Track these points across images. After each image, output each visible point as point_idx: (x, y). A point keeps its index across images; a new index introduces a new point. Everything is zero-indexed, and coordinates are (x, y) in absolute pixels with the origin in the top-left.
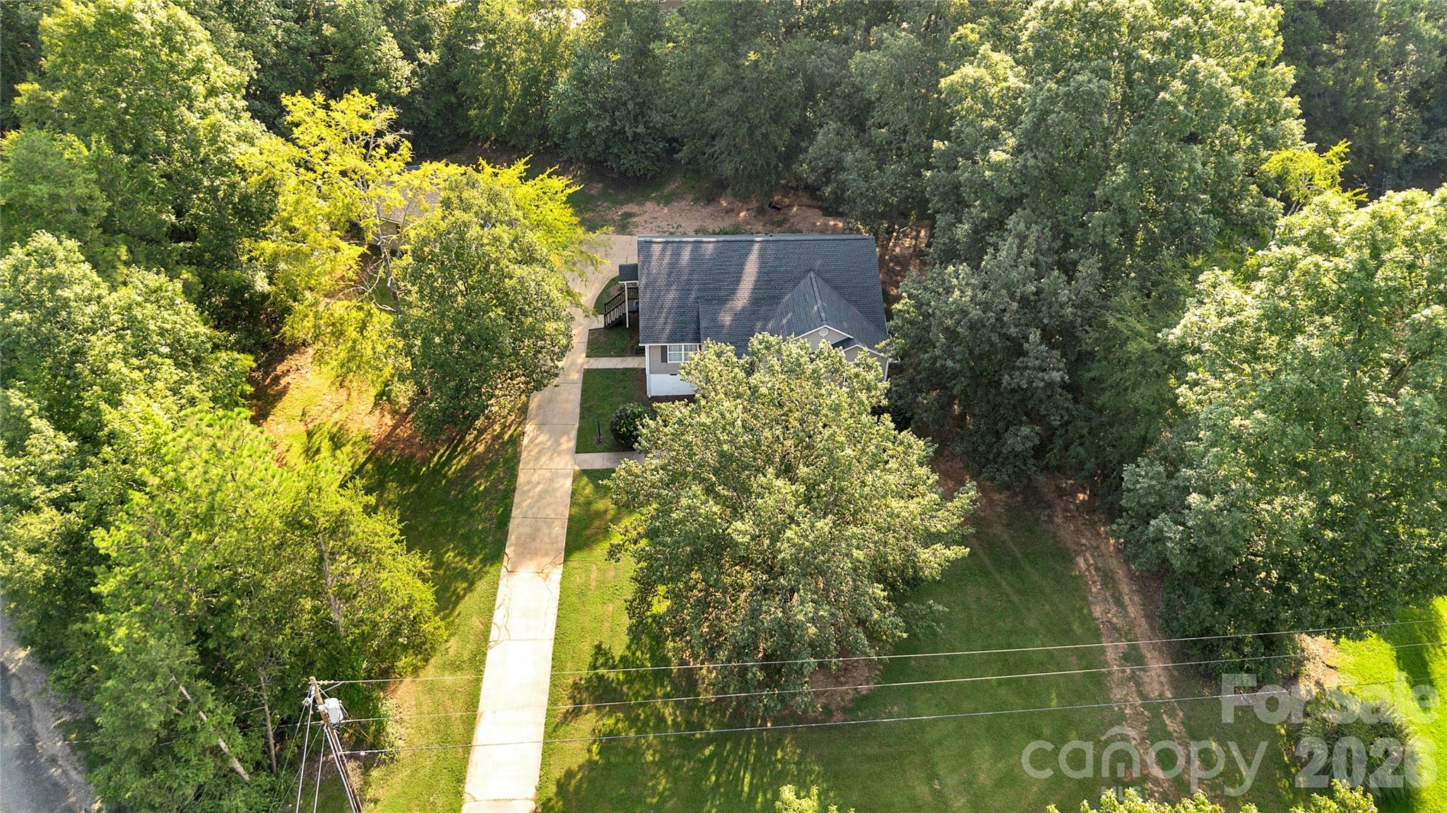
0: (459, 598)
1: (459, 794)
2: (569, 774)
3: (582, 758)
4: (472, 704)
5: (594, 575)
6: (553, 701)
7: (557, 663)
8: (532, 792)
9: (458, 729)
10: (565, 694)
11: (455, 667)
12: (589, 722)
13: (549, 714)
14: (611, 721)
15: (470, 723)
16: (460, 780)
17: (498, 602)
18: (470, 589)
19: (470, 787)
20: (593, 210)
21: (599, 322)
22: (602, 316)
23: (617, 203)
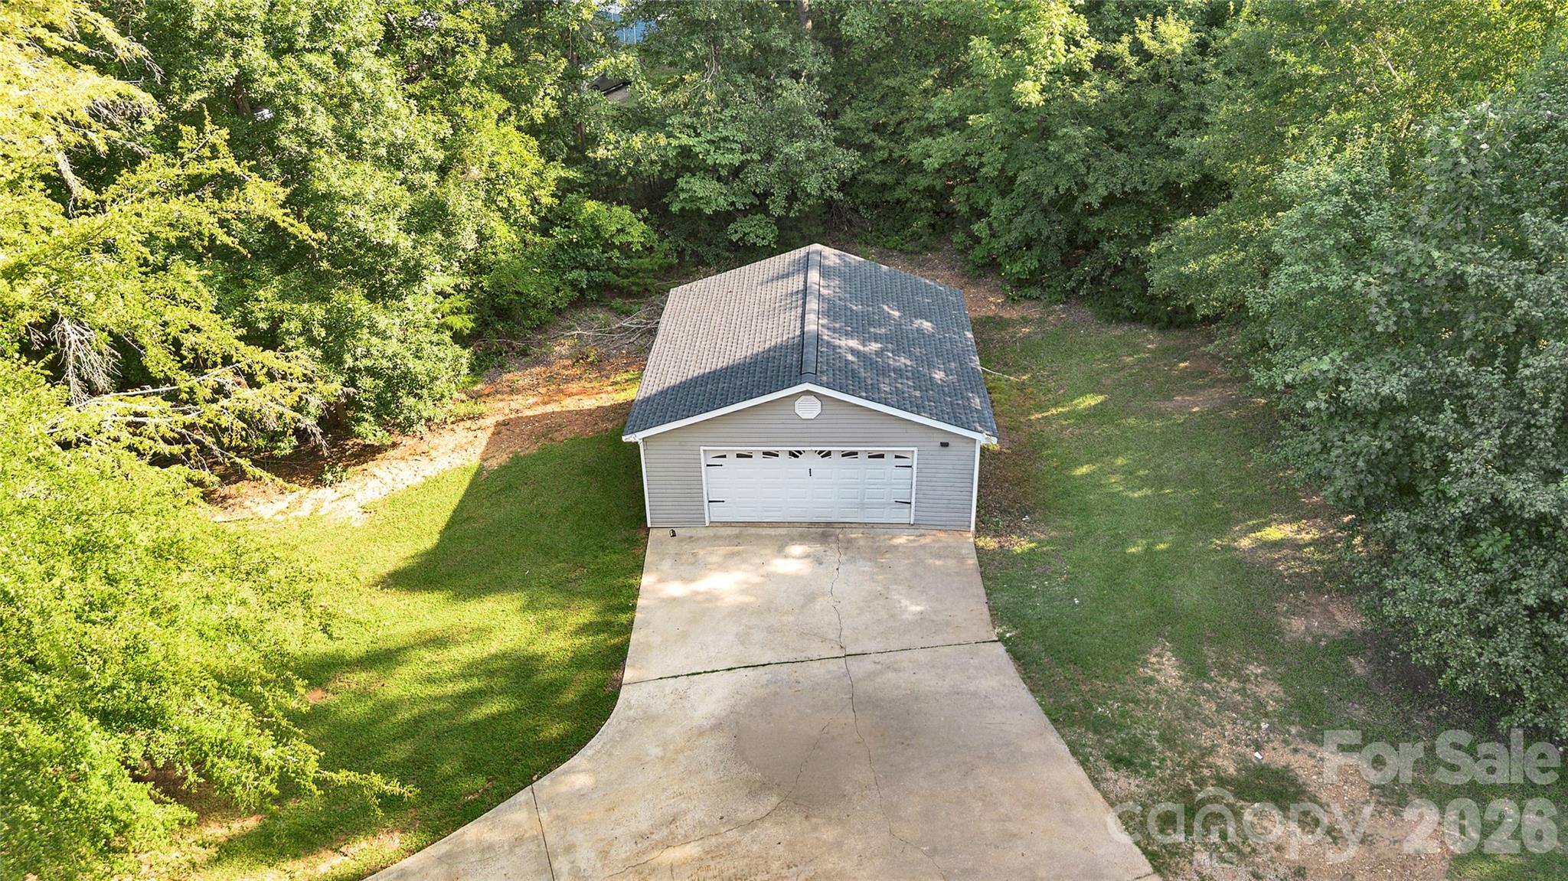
20: (1196, 670)
23: (1309, 717)
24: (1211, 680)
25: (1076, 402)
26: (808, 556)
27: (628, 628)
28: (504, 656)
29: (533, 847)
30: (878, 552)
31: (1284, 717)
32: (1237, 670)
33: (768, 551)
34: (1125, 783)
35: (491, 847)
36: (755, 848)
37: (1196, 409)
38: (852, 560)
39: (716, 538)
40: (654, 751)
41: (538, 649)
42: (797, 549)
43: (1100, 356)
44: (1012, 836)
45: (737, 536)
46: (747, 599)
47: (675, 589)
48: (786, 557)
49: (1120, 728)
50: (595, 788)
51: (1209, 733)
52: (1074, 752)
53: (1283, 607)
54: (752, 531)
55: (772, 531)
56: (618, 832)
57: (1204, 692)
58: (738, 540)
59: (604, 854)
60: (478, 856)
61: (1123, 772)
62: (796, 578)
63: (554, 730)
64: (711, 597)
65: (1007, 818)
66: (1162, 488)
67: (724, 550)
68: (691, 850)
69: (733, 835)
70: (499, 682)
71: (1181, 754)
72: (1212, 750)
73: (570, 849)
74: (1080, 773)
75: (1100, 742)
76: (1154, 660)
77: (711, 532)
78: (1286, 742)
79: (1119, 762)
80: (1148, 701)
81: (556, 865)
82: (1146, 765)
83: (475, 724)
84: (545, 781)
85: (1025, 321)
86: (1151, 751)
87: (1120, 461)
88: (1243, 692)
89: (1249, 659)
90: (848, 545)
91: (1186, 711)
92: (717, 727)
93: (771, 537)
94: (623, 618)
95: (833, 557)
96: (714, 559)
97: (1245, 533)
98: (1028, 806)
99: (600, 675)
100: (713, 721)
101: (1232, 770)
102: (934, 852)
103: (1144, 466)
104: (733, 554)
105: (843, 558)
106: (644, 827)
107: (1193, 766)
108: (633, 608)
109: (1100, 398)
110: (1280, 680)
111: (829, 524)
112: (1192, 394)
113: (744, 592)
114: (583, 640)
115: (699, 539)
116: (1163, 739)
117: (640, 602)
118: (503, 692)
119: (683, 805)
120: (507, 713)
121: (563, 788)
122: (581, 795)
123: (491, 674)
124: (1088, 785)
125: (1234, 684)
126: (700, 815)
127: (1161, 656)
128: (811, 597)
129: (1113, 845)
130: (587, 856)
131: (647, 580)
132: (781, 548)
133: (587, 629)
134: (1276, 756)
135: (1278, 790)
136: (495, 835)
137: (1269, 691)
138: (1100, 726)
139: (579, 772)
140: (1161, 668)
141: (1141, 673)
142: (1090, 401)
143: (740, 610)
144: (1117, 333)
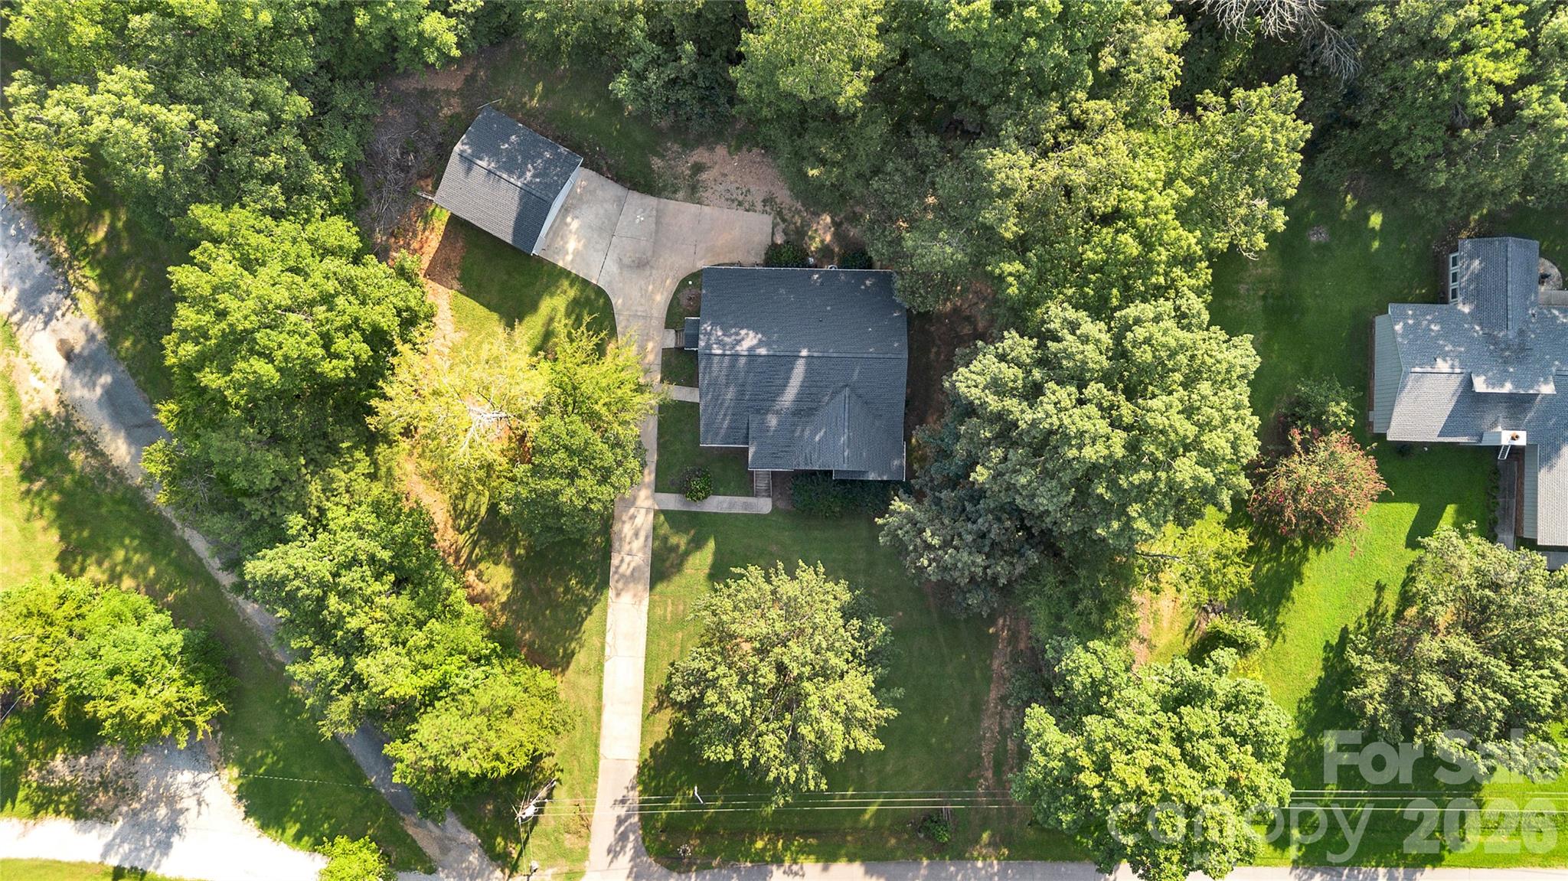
0: (584, 620)
1: (596, 754)
2: (657, 745)
3: (664, 736)
4: (600, 697)
5: (669, 609)
6: (646, 699)
7: (648, 673)
8: (637, 757)
9: (592, 713)
10: (652, 696)
11: (586, 672)
12: (667, 715)
13: (644, 707)
14: (680, 715)
15: (599, 711)
16: (597, 746)
17: (608, 627)
18: (589, 612)
19: (602, 750)
20: (662, 157)
21: (670, 340)
22: (673, 332)
23: (688, 146)
24: (666, 156)
25: (536, 92)
26: (573, 219)
27: (577, 276)
28: (567, 308)
29: (631, 318)
30: (581, 199)
31: (684, 151)
32: (667, 148)
33: (565, 228)
34: (681, 195)
35: (626, 326)
36: (657, 275)
38: (581, 209)
39: (553, 239)
40: (620, 285)
41: (570, 298)
42: (569, 220)
44: (680, 226)
45: (554, 233)
46: (582, 242)
47: (569, 258)
48: (569, 223)
49: (667, 184)
50: (624, 301)
51: (678, 168)
52: (668, 199)
54: (554, 228)
55: (558, 223)
56: (638, 300)
57: (668, 160)
58: (556, 233)
59: (642, 304)
60: (627, 329)
61: (678, 193)
62: (578, 225)
63: (601, 302)
64: (576, 253)
65: (677, 225)
67: (561, 239)
68: (651, 287)
69: (651, 278)
70: (577, 311)
71: (680, 178)
72: (682, 172)
73: (636, 311)
74: (673, 201)
75: (669, 191)
76: (653, 162)
77: (549, 239)
78: (689, 156)
79: (675, 192)
80: (663, 173)
81: (639, 315)
82: (679, 187)
84: (615, 310)
86: (676, 183)
88: (673, 152)
89: (666, 143)
90: (574, 206)
91: (670, 168)
92: (621, 272)
93: (560, 224)
94: (572, 275)
95: (577, 212)
96: (562, 244)
98: (675, 218)
99: (590, 287)
100: (619, 271)
102: (676, 242)
104: (563, 239)
105: (579, 210)
106: (639, 294)
107: (684, 178)
108: (570, 272)
109: (540, 85)
110: (675, 142)
113: (579, 241)
114: (575, 287)
115: (551, 244)
116: (675, 178)
117: (569, 269)
118: (581, 309)
119: (638, 284)
121: (619, 307)
122: (624, 304)
123: (572, 312)
124: (677, 202)
125: (670, 152)
126: (643, 283)
127: (653, 160)
128: (590, 227)
129: (693, 208)
130: (640, 308)
131: (560, 264)
132: (566, 224)
133: (571, 285)
134: (691, 161)
135: (698, 168)
136: (623, 324)
137: (676, 147)
138: (664, 188)
139: (617, 302)
140: (657, 163)
141: (655, 167)
142: (540, 87)
143: (585, 246)
144: (507, 49)
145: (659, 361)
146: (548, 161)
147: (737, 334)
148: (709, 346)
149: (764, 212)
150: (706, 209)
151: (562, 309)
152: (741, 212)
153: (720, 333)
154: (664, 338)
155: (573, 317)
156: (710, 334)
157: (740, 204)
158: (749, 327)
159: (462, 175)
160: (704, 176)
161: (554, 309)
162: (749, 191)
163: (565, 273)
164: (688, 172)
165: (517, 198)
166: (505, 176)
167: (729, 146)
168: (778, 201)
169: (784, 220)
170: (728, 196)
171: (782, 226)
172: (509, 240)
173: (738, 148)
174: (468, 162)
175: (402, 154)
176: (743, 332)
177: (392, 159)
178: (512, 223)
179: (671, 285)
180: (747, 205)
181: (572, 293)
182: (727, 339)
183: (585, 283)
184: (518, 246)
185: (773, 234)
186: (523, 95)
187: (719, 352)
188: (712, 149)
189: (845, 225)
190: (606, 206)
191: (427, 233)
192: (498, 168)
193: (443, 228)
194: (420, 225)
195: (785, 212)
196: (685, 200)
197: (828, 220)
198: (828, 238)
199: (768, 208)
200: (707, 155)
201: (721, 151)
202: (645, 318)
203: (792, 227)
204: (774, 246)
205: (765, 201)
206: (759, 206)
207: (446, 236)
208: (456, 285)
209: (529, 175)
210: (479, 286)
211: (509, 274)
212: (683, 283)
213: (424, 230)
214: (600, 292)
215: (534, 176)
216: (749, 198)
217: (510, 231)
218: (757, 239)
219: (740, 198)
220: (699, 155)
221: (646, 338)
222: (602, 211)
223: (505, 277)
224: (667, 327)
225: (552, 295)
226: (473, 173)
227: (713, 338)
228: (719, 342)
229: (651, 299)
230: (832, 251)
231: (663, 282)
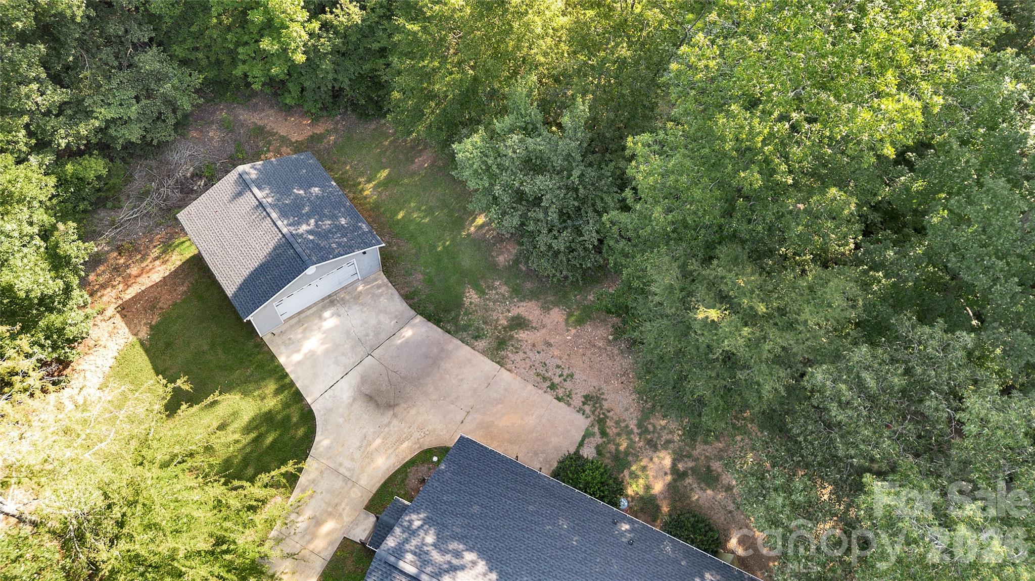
20: (482, 293)
21: (362, 531)
22: (372, 519)
23: (518, 293)
24: (487, 294)
25: (378, 176)
26: (333, 316)
27: (292, 384)
28: (253, 419)
29: (328, 471)
30: (357, 298)
31: (511, 297)
32: (493, 286)
33: (316, 321)
34: (482, 344)
35: (314, 480)
36: (396, 429)
37: (426, 165)
38: (350, 308)
39: (292, 326)
40: (341, 420)
41: (265, 409)
42: (327, 314)
43: (374, 145)
44: (462, 380)
45: (299, 321)
46: (327, 346)
47: (297, 357)
48: (325, 320)
49: (471, 325)
50: (332, 443)
51: (495, 314)
52: (463, 342)
53: (494, 254)
54: (303, 315)
55: (311, 311)
56: (351, 451)
57: (487, 299)
58: (300, 323)
59: (353, 459)
60: (313, 485)
61: (479, 340)
62: (336, 327)
63: (301, 432)
64: (311, 355)
65: (457, 375)
66: (434, 214)
67: (300, 330)
68: (378, 441)
69: (387, 429)
70: (263, 429)
71: (491, 325)
72: (497, 320)
73: (340, 465)
74: (468, 348)
75: (469, 334)
76: (468, 295)
77: (287, 325)
78: (515, 305)
79: (476, 338)
80: (474, 311)
81: (341, 472)
82: (484, 335)
83: (268, 448)
84: (313, 450)
85: (329, 132)
86: (483, 329)
87: (412, 205)
88: (497, 293)
89: (494, 280)
90: (343, 302)
91: (485, 309)
92: (354, 400)
93: (313, 314)
94: (287, 381)
95: (342, 310)
96: (300, 336)
97: (471, 225)
98: (461, 368)
99: (299, 405)
100: (351, 399)
101: (506, 323)
102: (445, 398)
103: (423, 205)
104: (304, 331)
105: (346, 309)
106: (358, 444)
107: (496, 328)
108: (287, 375)
109: (387, 171)
110: (506, 284)
111: (329, 296)
112: (420, 156)
113: (322, 344)
114: (280, 397)
115: (285, 331)
116: (484, 323)
117: (287, 371)
118: (267, 432)
119: (365, 430)
120: (277, 438)
121: (321, 449)
122: (329, 448)
123: (256, 428)
124: (472, 351)
125: (494, 292)
126: (372, 430)
127: (469, 292)
128: (348, 333)
129: (488, 366)
130: (348, 464)
131: (282, 360)
132: (320, 317)
133: (277, 392)
134: (515, 312)
135: (519, 323)
136: (312, 476)
137: (504, 289)
138: (465, 328)
139: (322, 441)
140: (471, 297)
141: (467, 302)
142: (384, 174)
143: (327, 353)
144: (373, 127)
145: (328, 554)
146: (339, 228)
147: (458, 554)
148: (399, 552)
149: (580, 410)
150: (505, 374)
151: (246, 417)
152: (549, 397)
153: (430, 539)
154: (355, 523)
155: (253, 435)
156: (414, 533)
157: (553, 387)
158: (483, 553)
159: (227, 197)
160: (522, 335)
161: (235, 414)
162: (571, 376)
163: (280, 374)
164: (505, 323)
165: (271, 246)
166: (274, 215)
167: (570, 315)
168: (606, 405)
169: (603, 433)
170: (541, 370)
171: (598, 440)
172: (230, 290)
173: (580, 322)
174: (244, 185)
175: (193, 176)
176: (469, 556)
177: (179, 175)
178: (246, 273)
179: (406, 451)
180: (561, 392)
181: (272, 403)
182: (436, 556)
183: (298, 397)
184: (236, 303)
185: (581, 444)
186: (362, 174)
187: (411, 570)
188: (546, 309)
189: (689, 480)
190: (382, 318)
191: (157, 263)
192: (273, 206)
193: (179, 263)
194: (156, 252)
195: (609, 423)
196: (483, 353)
197: (667, 462)
198: (658, 487)
199: (587, 408)
200: (537, 312)
201: (557, 315)
202: (346, 479)
203: (612, 447)
204: (576, 457)
205: (587, 398)
206: (577, 401)
207: (175, 274)
208: (144, 333)
209: (304, 227)
210: (168, 345)
211: (213, 346)
212: (424, 456)
213: (158, 258)
214: (308, 417)
215: (310, 232)
216: (568, 385)
217: (239, 281)
218: (555, 441)
219: (557, 380)
220: (528, 309)
221: (332, 512)
222: (373, 321)
223: (206, 348)
224: (368, 508)
225: (245, 393)
226: (241, 200)
227: (414, 542)
228: (421, 555)
229: (369, 457)
230: (658, 508)
231: (400, 441)
